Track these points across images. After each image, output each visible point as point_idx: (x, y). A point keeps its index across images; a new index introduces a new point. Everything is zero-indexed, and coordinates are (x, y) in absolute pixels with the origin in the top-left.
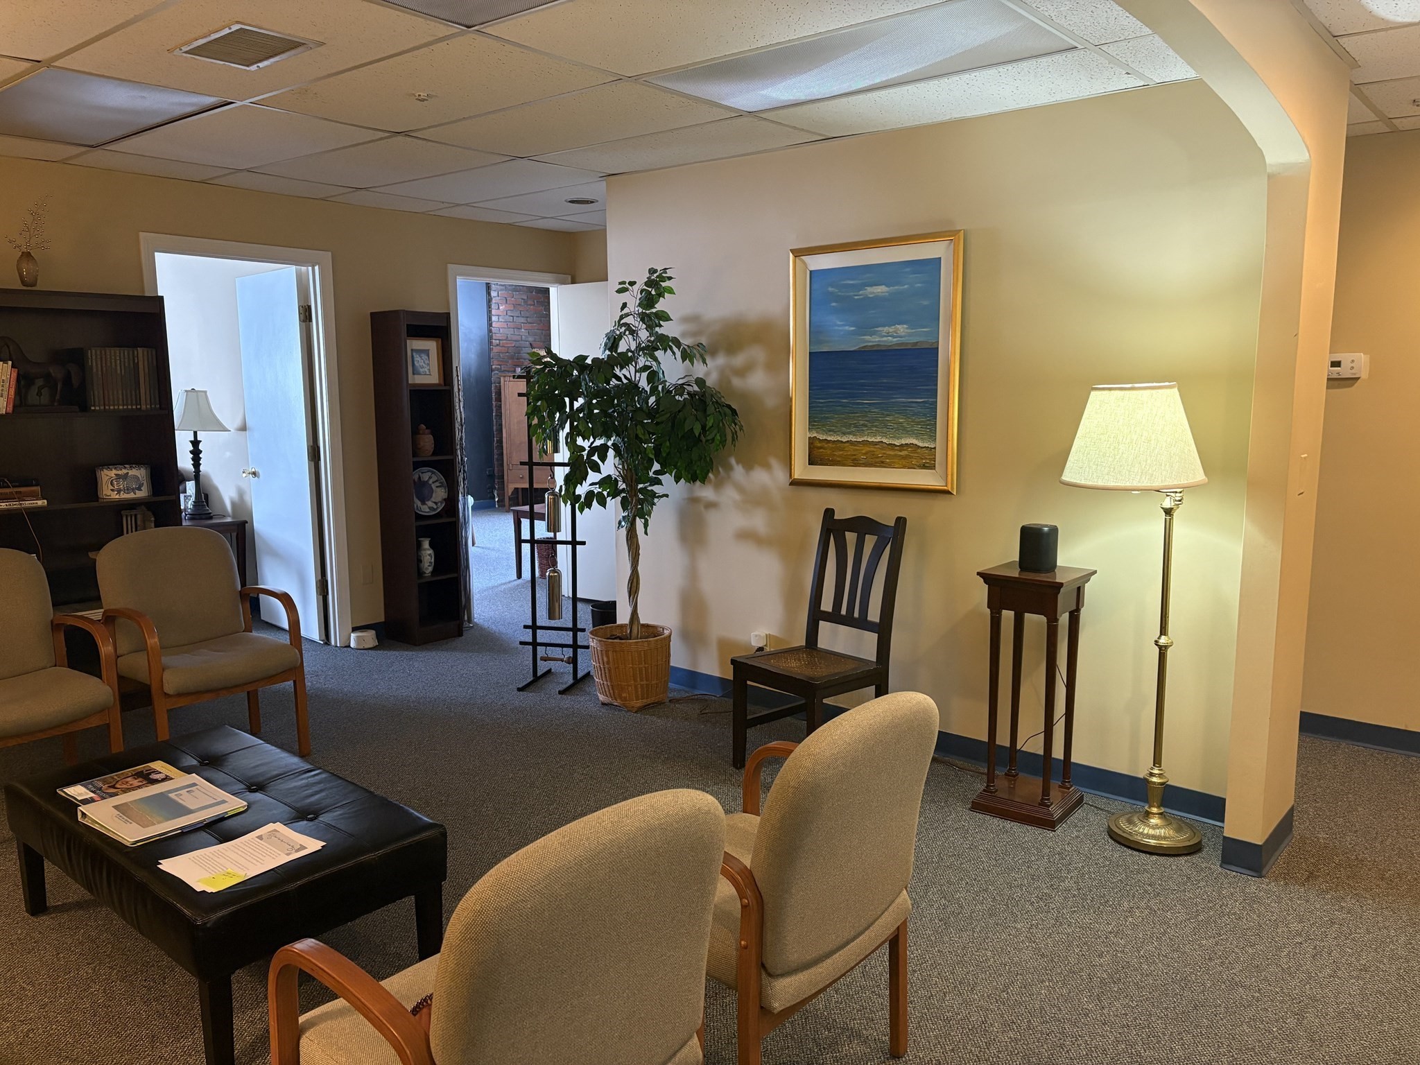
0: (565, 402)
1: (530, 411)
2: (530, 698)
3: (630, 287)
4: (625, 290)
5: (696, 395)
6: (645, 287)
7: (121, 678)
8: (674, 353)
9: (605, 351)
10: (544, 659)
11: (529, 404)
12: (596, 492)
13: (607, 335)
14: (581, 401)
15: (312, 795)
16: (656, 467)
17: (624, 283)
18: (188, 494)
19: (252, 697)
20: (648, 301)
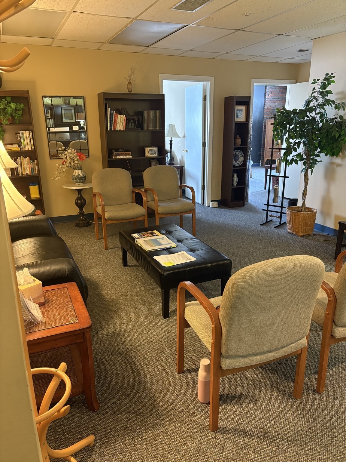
0: (287, 126)
1: (274, 130)
2: (264, 228)
3: (317, 81)
4: (315, 82)
5: (338, 122)
6: (323, 81)
7: (148, 208)
8: (332, 106)
9: (304, 106)
10: (270, 216)
11: (274, 127)
12: (294, 159)
13: (306, 101)
14: (293, 126)
15: (194, 245)
16: (319, 150)
17: (315, 80)
18: (168, 157)
19: (181, 217)
20: (324, 86)
